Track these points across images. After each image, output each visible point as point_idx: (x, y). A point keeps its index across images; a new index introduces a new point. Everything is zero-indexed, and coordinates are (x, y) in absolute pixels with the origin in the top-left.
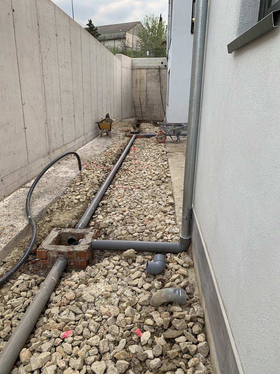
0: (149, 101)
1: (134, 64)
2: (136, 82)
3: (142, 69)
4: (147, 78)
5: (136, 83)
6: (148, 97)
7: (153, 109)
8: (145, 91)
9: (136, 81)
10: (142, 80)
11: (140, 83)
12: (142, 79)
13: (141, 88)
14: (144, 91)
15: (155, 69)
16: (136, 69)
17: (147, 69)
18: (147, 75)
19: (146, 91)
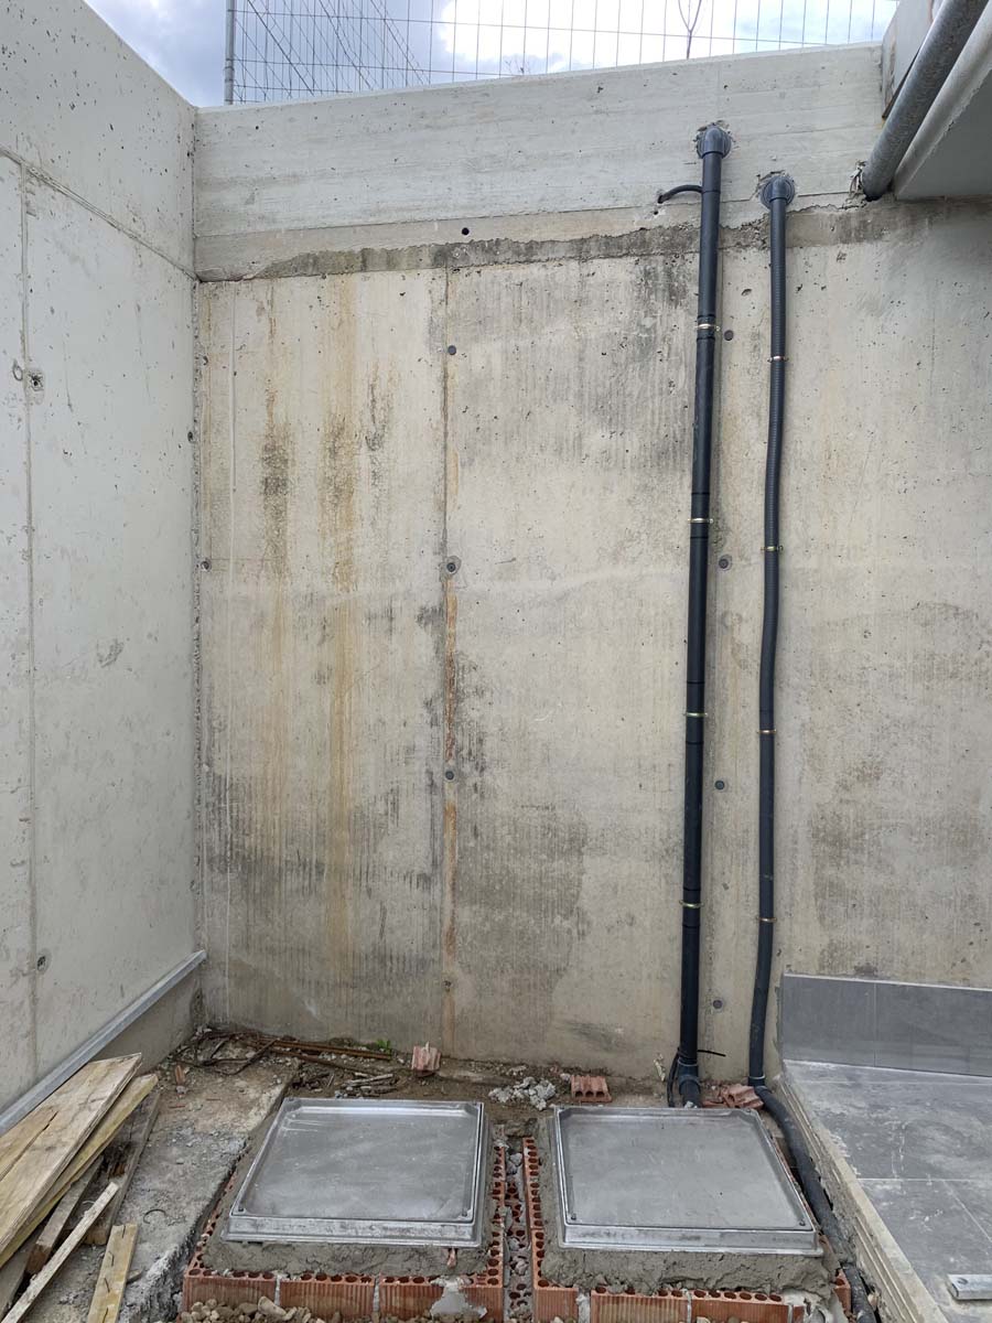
0: (497, 779)
1: (231, 198)
2: (260, 472)
3: (364, 262)
4: (457, 401)
5: (274, 485)
6: (472, 709)
7: (571, 909)
8: (425, 617)
9: (275, 455)
10: (374, 443)
11: (339, 491)
12: (360, 423)
13: (344, 570)
14: (406, 619)
15: (581, 250)
16: (274, 273)
17: (443, 257)
18: (454, 362)
19: (438, 617)
